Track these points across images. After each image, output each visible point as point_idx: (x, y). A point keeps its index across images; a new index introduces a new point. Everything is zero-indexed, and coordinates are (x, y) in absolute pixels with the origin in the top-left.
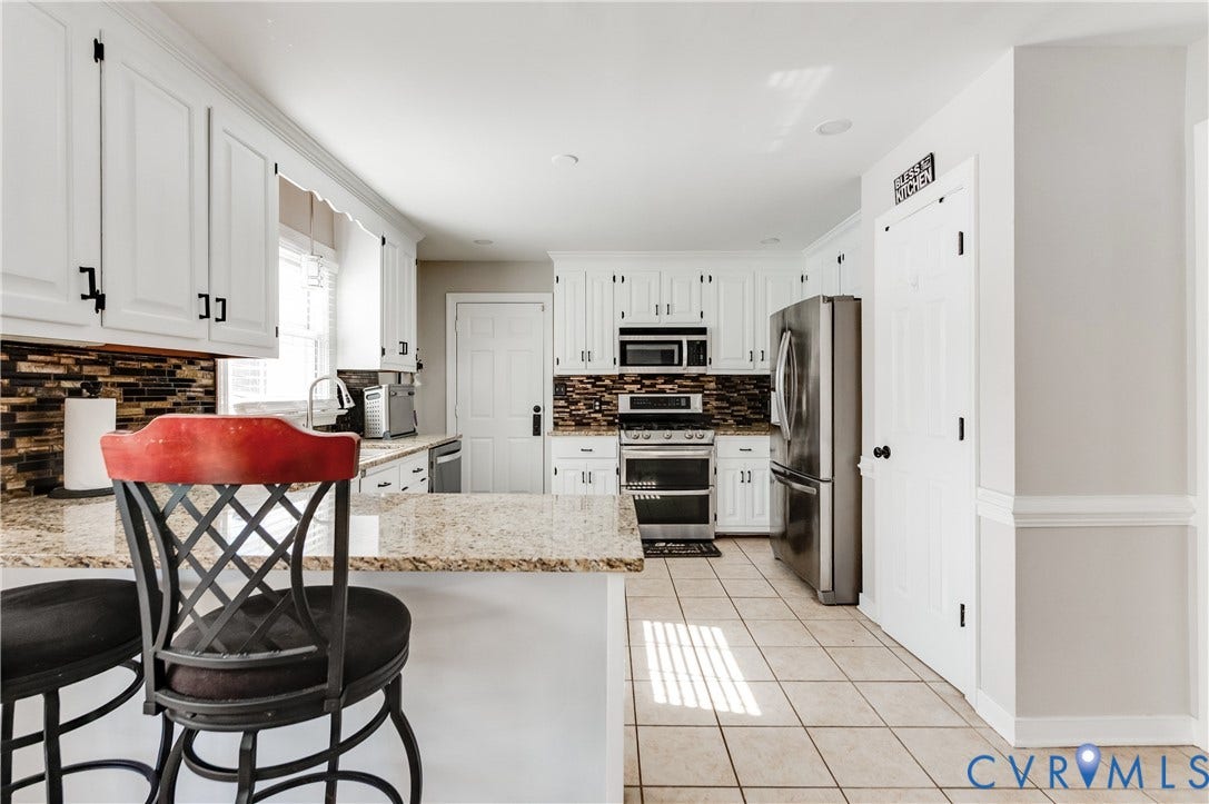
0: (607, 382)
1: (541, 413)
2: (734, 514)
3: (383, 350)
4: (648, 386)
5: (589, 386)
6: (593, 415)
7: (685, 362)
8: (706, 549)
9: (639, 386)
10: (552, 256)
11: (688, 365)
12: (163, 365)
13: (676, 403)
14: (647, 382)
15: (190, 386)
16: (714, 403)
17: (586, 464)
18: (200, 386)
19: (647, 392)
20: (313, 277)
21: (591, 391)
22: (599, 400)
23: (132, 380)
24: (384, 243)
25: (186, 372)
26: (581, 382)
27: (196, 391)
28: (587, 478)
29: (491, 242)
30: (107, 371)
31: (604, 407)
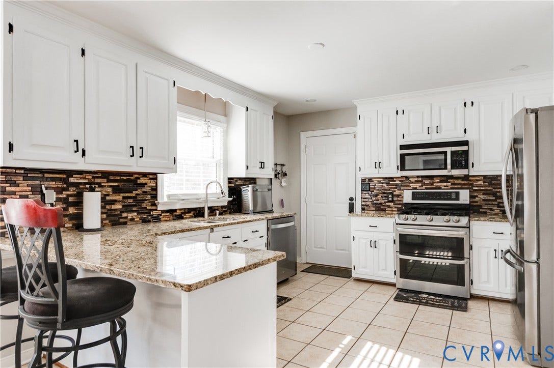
0: (398, 182)
1: (354, 202)
2: (488, 281)
3: (247, 167)
4: (427, 184)
5: (385, 185)
6: (387, 204)
7: (449, 167)
8: (459, 304)
9: (420, 185)
10: (356, 102)
11: (452, 168)
12: (131, 178)
13: (447, 196)
14: (427, 182)
15: (144, 187)
16: (482, 197)
17: (374, 236)
18: (149, 187)
19: (426, 189)
20: (205, 132)
21: (386, 187)
22: (392, 193)
23: (117, 184)
24: (247, 110)
25: (142, 180)
26: (379, 182)
27: (147, 189)
28: (374, 244)
29: (315, 101)
30: (105, 180)
31: (395, 199)
